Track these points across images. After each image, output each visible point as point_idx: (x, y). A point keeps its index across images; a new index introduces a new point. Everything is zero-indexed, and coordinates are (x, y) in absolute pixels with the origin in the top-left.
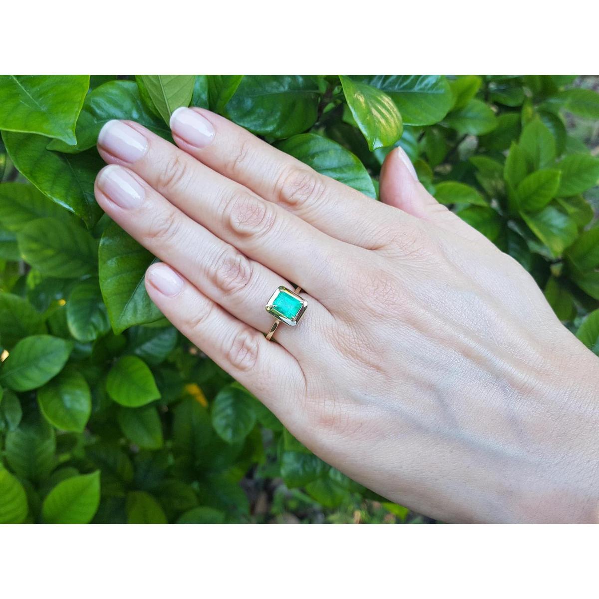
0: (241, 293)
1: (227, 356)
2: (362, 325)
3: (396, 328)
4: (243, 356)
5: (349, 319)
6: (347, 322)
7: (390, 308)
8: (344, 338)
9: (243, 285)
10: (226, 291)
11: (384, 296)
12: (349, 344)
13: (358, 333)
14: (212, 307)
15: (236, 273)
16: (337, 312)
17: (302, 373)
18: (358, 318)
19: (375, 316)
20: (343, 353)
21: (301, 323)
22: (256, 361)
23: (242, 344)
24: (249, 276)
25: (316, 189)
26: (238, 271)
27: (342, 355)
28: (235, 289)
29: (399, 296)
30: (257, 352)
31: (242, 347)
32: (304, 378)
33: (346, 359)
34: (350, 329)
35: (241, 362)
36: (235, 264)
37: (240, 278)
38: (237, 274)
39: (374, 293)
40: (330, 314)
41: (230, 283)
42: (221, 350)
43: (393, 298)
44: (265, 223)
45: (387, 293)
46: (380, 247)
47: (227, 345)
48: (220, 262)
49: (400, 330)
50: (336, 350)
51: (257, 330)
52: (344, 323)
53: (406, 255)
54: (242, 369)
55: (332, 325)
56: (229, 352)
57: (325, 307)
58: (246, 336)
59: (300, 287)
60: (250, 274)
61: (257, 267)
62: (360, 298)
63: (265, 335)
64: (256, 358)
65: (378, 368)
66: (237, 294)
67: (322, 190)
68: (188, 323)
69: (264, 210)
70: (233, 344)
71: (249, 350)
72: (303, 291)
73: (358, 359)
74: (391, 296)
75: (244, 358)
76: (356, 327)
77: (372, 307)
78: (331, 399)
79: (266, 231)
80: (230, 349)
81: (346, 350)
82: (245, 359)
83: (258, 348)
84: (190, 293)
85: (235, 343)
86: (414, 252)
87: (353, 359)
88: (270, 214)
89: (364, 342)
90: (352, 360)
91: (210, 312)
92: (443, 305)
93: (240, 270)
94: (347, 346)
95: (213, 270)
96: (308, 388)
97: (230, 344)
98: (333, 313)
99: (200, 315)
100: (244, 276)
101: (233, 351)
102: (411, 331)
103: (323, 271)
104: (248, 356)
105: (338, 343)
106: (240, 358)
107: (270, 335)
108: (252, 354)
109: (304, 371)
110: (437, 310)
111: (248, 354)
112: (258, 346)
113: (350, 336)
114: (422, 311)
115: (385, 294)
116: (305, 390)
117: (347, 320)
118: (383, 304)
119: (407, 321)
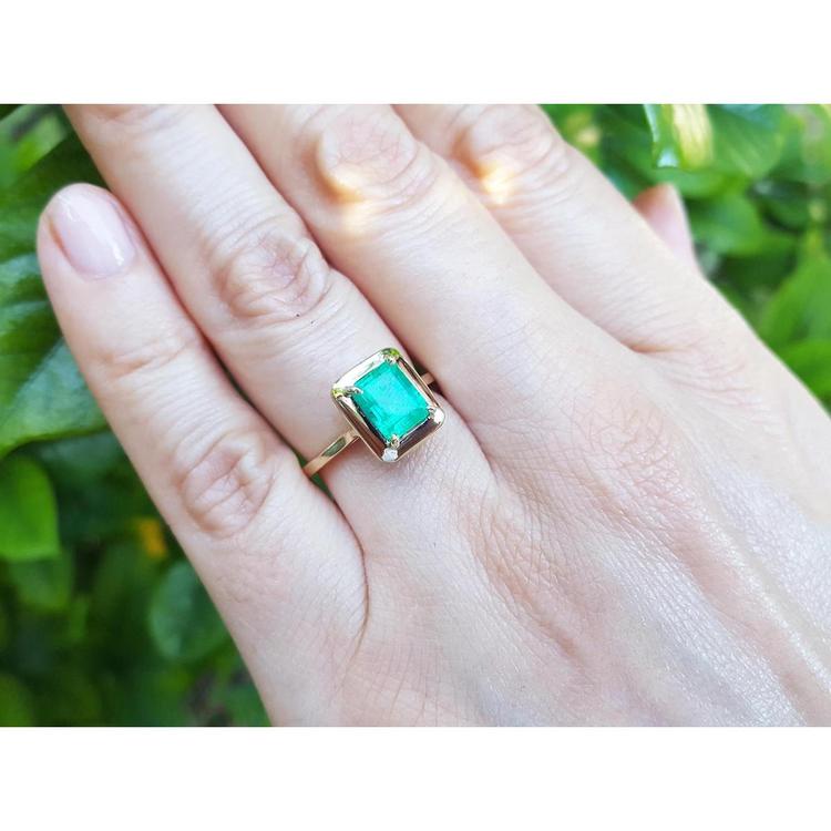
0: (281, 329)
1: (180, 481)
2: (563, 518)
3: (650, 560)
4: (221, 495)
5: (532, 492)
6: (525, 498)
7: (651, 501)
8: (506, 536)
9: (292, 314)
10: (244, 314)
11: (644, 467)
12: (515, 558)
13: (546, 537)
14: (187, 345)
15: (287, 279)
16: (506, 465)
17: (363, 589)
18: (559, 498)
19: (607, 510)
20: (489, 575)
21: (409, 460)
22: (250, 520)
23: (232, 462)
24: (315, 300)
25: (550, 162)
26: (292, 277)
27: (487, 581)
28: (266, 318)
29: (680, 482)
30: (264, 498)
31: (228, 473)
32: (363, 607)
33: (492, 594)
34: (529, 519)
35: (209, 511)
36: (288, 257)
37: (291, 294)
38: (288, 281)
39: (622, 451)
40: (487, 465)
41: (262, 296)
42: (169, 458)
43: (666, 480)
44: (403, 187)
45: (653, 463)
46: (658, 351)
47: (189, 452)
48: (253, 238)
49: (657, 568)
50: (476, 561)
51: (284, 441)
52: (517, 499)
53: (713, 391)
54: (210, 528)
55: (486, 492)
56: (188, 472)
57: (480, 443)
58: (250, 446)
59: (432, 375)
60: (318, 296)
61: (342, 288)
62: (582, 450)
63: (303, 461)
64: (256, 511)
65: (567, 647)
66: (269, 331)
67: (562, 168)
68: (107, 359)
69: (410, 156)
70: (205, 456)
71: (243, 483)
72: (436, 387)
73: (523, 605)
74: (664, 474)
75: (222, 501)
76: (545, 518)
77: (607, 481)
78: (417, 690)
79: (398, 206)
80: (196, 465)
81: (499, 569)
82: (225, 504)
83: (270, 488)
84: (143, 286)
85: (213, 453)
86: (735, 390)
87: (510, 598)
88: (421, 170)
89: (554, 566)
90: (507, 603)
91: (175, 355)
92: (773, 542)
93: (296, 275)
94: (506, 560)
95: (226, 249)
96: (366, 635)
97: (199, 448)
98: (496, 465)
99: (147, 352)
100: (303, 292)
101: (200, 473)
102: (682, 582)
103: (507, 353)
104: (235, 500)
105: (487, 545)
106: (211, 495)
107: (318, 463)
108: (248, 497)
109: (372, 585)
110: (756, 549)
111: (237, 494)
112: (271, 482)
113: (522, 536)
114: (725, 540)
115: (648, 463)
116: (357, 639)
117: (528, 497)
118: (637, 484)
119: (681, 550)
